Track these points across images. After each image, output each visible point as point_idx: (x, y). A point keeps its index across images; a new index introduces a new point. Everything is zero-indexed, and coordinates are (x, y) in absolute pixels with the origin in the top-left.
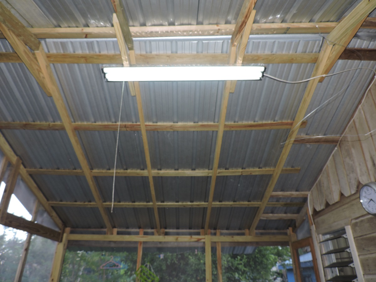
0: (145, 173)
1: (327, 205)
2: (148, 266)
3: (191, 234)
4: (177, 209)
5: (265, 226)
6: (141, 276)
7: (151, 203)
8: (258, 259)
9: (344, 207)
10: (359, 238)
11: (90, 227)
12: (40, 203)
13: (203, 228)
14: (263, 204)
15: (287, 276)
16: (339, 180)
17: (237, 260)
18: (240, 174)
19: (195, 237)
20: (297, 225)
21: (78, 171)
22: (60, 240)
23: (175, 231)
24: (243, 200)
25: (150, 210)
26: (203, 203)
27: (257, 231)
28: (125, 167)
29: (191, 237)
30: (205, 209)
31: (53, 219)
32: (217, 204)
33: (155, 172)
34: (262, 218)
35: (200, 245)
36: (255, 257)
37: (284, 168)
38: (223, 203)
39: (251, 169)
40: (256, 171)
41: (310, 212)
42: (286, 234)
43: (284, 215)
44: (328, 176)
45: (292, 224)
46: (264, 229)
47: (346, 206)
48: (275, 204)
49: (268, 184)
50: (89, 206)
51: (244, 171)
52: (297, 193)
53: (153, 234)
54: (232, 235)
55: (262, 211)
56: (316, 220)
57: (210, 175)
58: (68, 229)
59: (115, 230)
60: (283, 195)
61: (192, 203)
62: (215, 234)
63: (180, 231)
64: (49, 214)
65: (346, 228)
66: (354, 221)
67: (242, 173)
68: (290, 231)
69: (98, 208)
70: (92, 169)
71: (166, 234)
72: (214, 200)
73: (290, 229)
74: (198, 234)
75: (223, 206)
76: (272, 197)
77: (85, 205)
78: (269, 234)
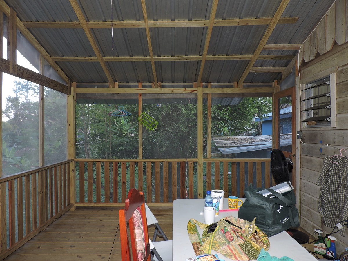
0: (142, 24)
1: (318, 55)
2: (148, 113)
3: (184, 87)
4: (173, 63)
5: (252, 79)
6: (143, 121)
7: (148, 57)
8: (241, 111)
9: (333, 56)
10: (341, 84)
11: (94, 82)
12: (44, 58)
13: (196, 81)
14: (254, 58)
15: (261, 127)
16: (335, 29)
17: (223, 111)
18: (236, 24)
19: (189, 90)
20: (283, 77)
21: (75, 22)
22: (69, 94)
23: (171, 84)
24: (236, 54)
25: (147, 64)
26: (198, 56)
27: (245, 84)
28: (121, 18)
29: (185, 89)
30: (199, 63)
31: (59, 74)
32: (210, 57)
33: (151, 23)
34: (251, 71)
35: (193, 96)
36: (239, 109)
37: (282, 18)
38: (217, 56)
39: (248, 19)
40: (252, 21)
41: (299, 64)
42: (271, 86)
43: (273, 68)
44: (325, 26)
45: (278, 77)
46: (251, 82)
47: (337, 55)
48: (266, 57)
49: (263, 35)
50: (90, 61)
51: (240, 21)
52: (290, 45)
53: (150, 87)
54: (222, 87)
55: (252, 64)
56: (302, 72)
57: (206, 25)
58: (74, 84)
59: (117, 84)
60: (275, 48)
61: (187, 57)
62: (207, 87)
63: (175, 84)
64: (54, 69)
65: (331, 75)
66: (340, 69)
67: (239, 23)
68: (275, 84)
69: (99, 63)
70: (88, 21)
71: (163, 87)
72: (208, 53)
73: (276, 81)
74: (192, 87)
75: (216, 59)
76: (264, 49)
77: (86, 59)
78: (255, 86)
